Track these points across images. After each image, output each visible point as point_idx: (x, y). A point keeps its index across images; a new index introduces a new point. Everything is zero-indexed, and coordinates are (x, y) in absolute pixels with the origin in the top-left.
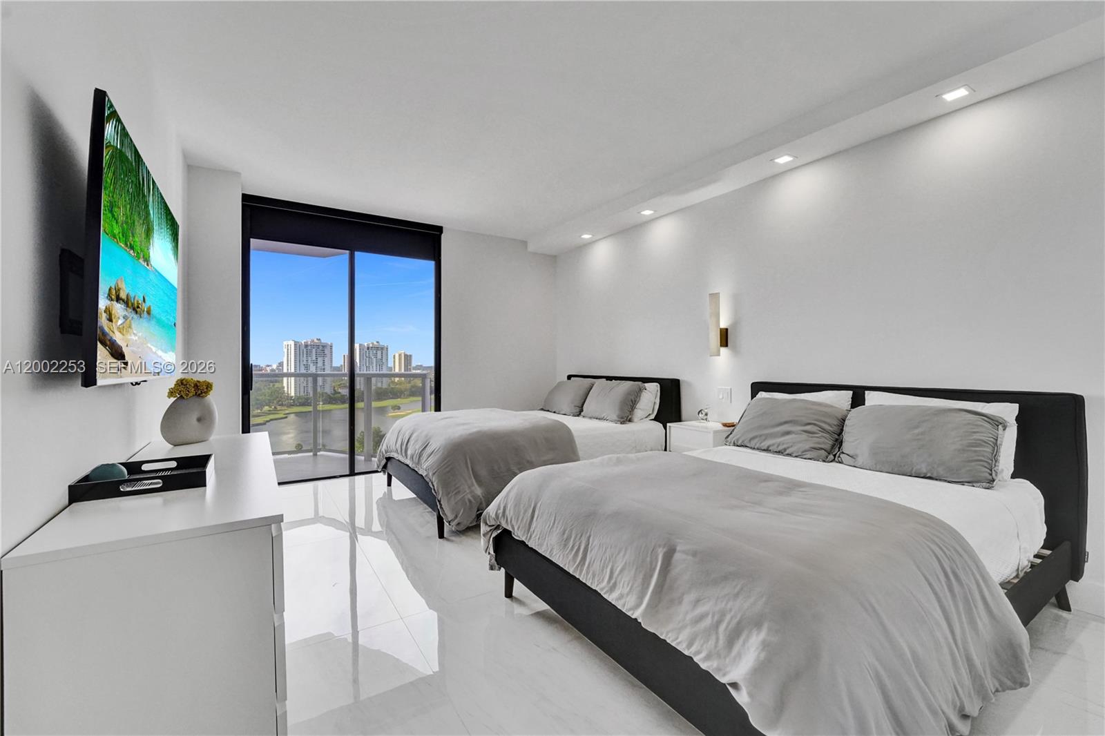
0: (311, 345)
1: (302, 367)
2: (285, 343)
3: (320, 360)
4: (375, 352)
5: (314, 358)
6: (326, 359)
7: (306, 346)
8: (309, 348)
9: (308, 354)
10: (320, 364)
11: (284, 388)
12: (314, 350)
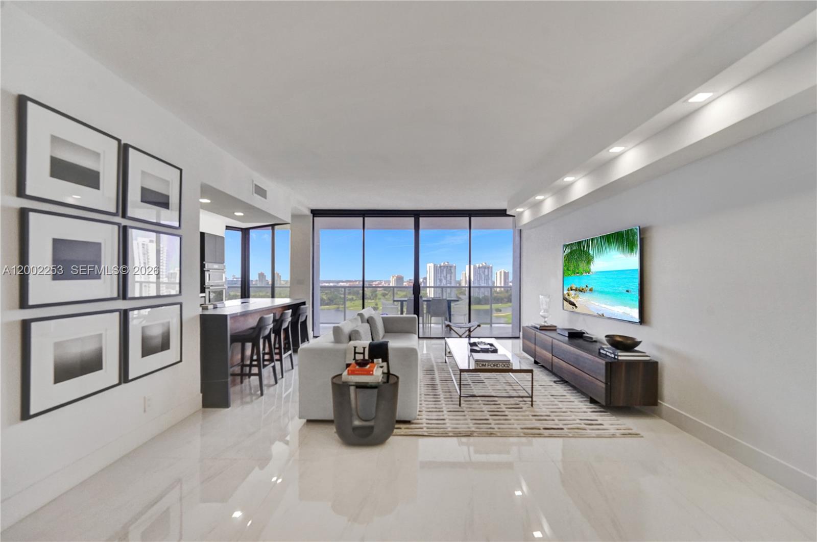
0: (443, 266)
1: (438, 281)
2: (428, 265)
3: (448, 276)
4: (483, 270)
5: (445, 275)
6: (453, 275)
7: (440, 267)
8: (442, 268)
9: (442, 272)
10: (448, 278)
11: (427, 294)
12: (445, 270)
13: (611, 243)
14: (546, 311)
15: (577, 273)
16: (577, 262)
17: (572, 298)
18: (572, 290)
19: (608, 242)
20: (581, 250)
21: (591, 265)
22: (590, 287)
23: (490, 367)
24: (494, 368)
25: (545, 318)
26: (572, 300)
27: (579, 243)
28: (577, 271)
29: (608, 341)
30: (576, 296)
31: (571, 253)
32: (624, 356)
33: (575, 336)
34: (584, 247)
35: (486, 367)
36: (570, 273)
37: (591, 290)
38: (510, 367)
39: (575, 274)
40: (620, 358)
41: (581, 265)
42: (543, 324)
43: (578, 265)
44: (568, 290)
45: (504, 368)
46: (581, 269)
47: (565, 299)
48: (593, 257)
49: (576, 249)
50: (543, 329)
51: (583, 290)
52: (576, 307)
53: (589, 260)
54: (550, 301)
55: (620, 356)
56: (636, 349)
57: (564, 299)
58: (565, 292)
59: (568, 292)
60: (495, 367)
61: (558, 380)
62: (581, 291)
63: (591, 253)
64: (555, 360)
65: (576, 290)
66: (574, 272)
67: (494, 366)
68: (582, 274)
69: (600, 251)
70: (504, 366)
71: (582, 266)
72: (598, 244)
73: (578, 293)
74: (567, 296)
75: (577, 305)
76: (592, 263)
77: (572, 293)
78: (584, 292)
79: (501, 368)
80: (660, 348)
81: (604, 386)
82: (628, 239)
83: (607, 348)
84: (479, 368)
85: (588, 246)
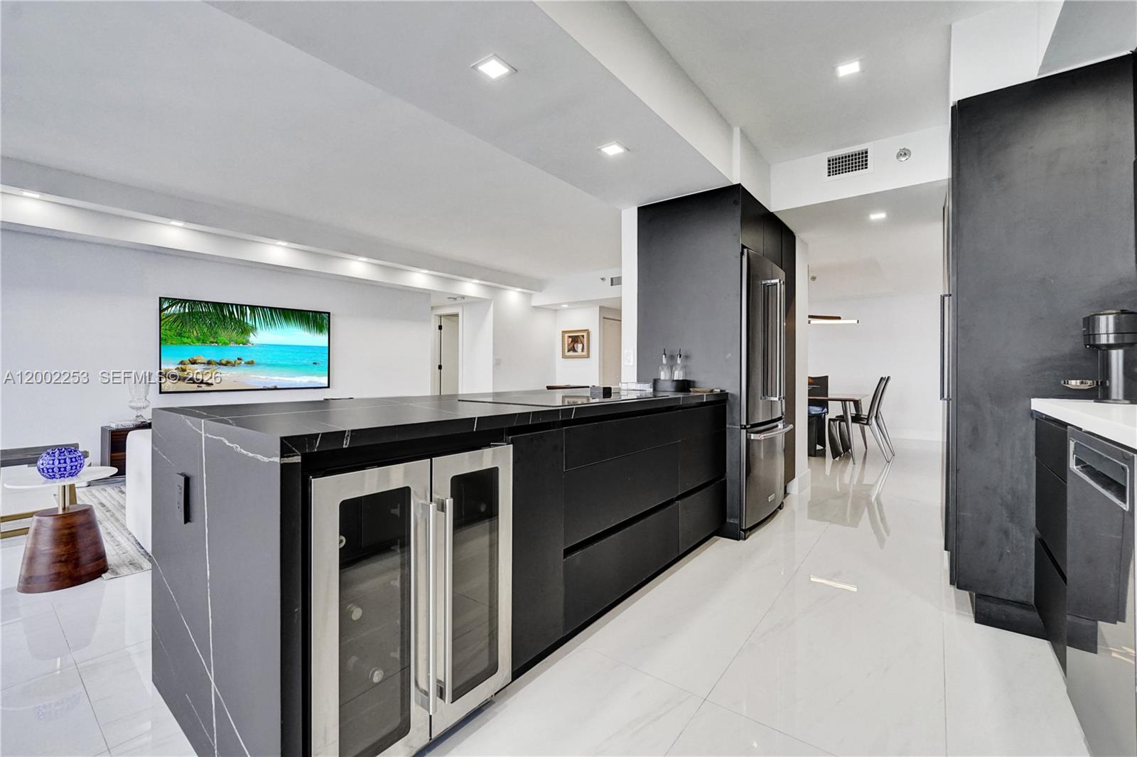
13: (290, 319)
15: (212, 343)
16: (210, 327)
18: (194, 363)
19: (285, 318)
20: (224, 316)
21: (249, 336)
27: (219, 305)
28: (212, 340)
31: (179, 317)
34: (232, 313)
36: (185, 340)
37: (251, 363)
39: (204, 342)
41: (224, 334)
43: (216, 333)
44: (182, 363)
46: (223, 339)
48: (254, 329)
49: (210, 312)
51: (231, 363)
53: (245, 330)
62: (227, 364)
63: (250, 323)
65: (210, 363)
68: (227, 344)
69: (269, 324)
71: (227, 334)
72: (264, 316)
76: (251, 334)
78: (234, 366)
82: (315, 321)
85: (242, 313)
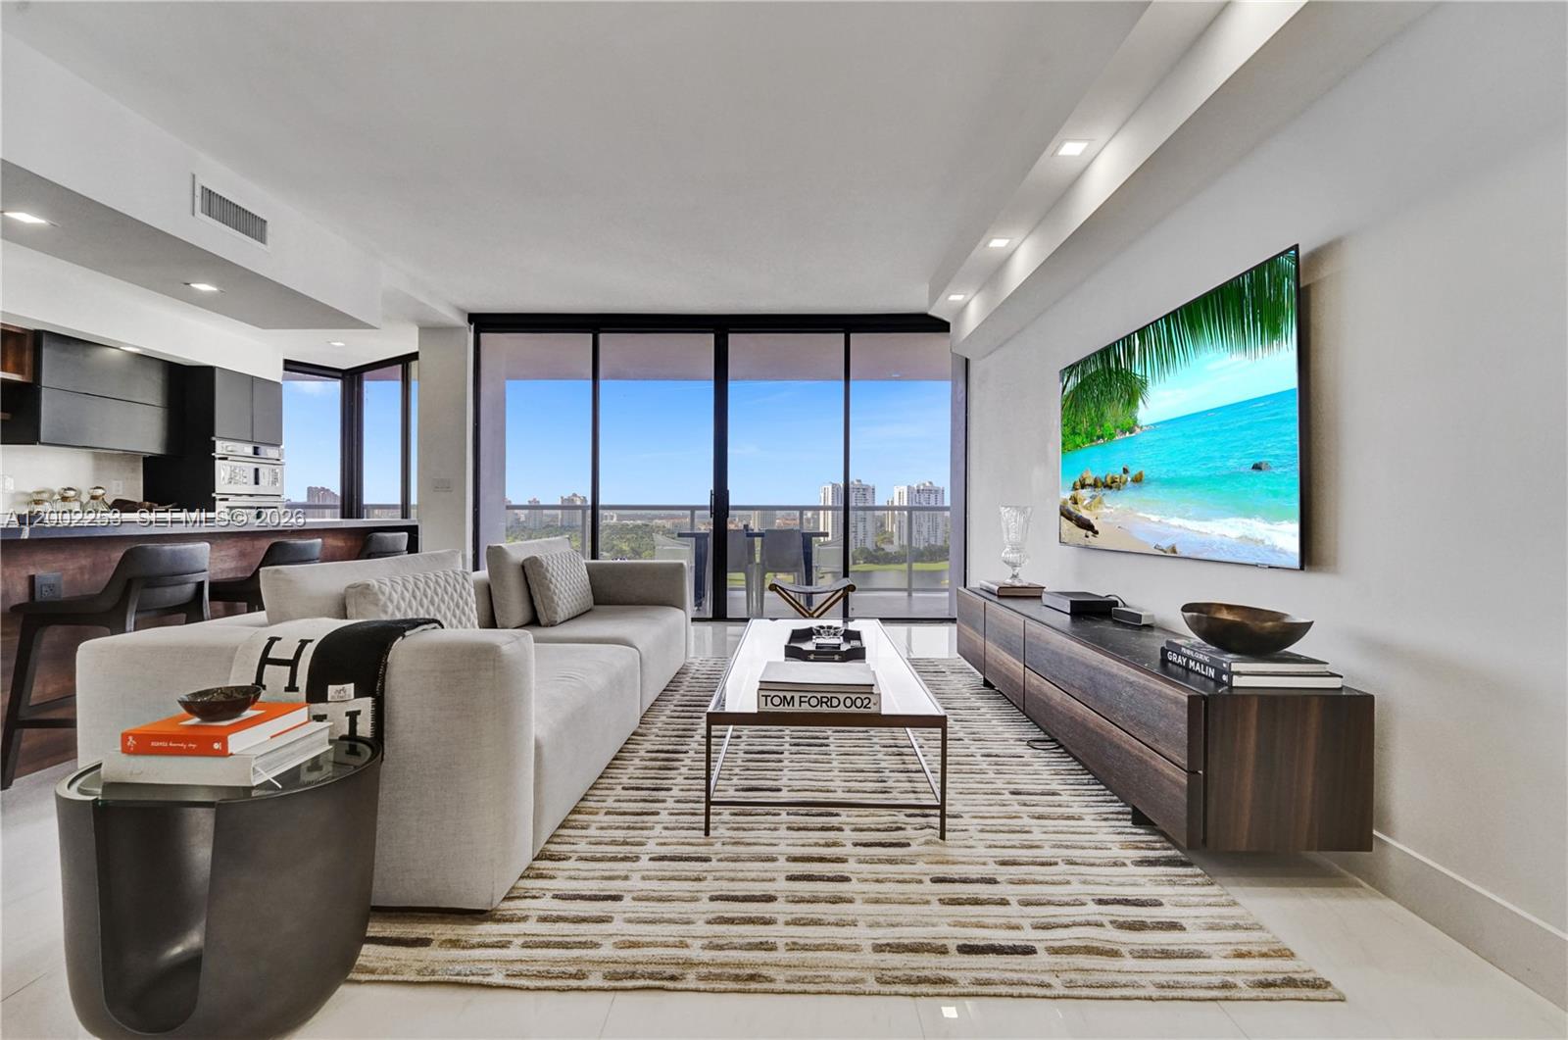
13: (1201, 326)
14: (1017, 548)
15: (1099, 438)
16: (1098, 407)
17: (1086, 508)
18: (1083, 486)
19: (1192, 327)
20: (1110, 370)
21: (1137, 407)
22: (1133, 472)
23: (805, 708)
24: (818, 709)
25: (1014, 566)
26: (1085, 514)
27: (1105, 353)
28: (1099, 432)
29: (1193, 625)
30: (1095, 502)
31: (1080, 387)
32: (1250, 675)
33: (1091, 612)
34: (1118, 361)
35: (796, 708)
36: (1078, 440)
37: (1138, 479)
38: (873, 709)
39: (1092, 441)
40: (1237, 681)
41: (1109, 413)
42: (1009, 581)
43: (1102, 415)
44: (1075, 488)
45: (853, 709)
46: (1109, 425)
47: (1066, 514)
48: (1144, 384)
49: (1097, 371)
50: (1008, 594)
51: (1113, 482)
52: (1096, 533)
53: (1133, 391)
54: (1027, 521)
55: (1239, 674)
56: (1294, 648)
57: (1062, 514)
58: (1067, 495)
59: (1073, 493)
60: (825, 709)
61: (1042, 736)
62: (1111, 485)
63: (1138, 372)
64: (1034, 680)
65: (1095, 485)
66: (1091, 438)
67: (820, 702)
68: (1112, 436)
69: (1165, 361)
70: (854, 703)
71: (1113, 413)
72: (1159, 340)
73: (1099, 492)
74: (1070, 506)
75: (1096, 528)
76: (1140, 402)
77: (1085, 494)
78: (1119, 488)
79: (842, 709)
80: (1378, 648)
81: (1183, 779)
82: (1259, 303)
83: (1192, 648)
84: (770, 708)
85: (1131, 354)
